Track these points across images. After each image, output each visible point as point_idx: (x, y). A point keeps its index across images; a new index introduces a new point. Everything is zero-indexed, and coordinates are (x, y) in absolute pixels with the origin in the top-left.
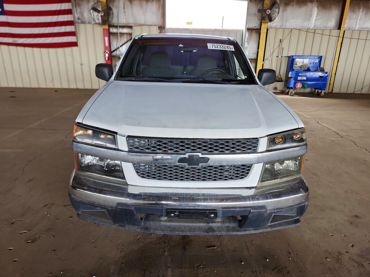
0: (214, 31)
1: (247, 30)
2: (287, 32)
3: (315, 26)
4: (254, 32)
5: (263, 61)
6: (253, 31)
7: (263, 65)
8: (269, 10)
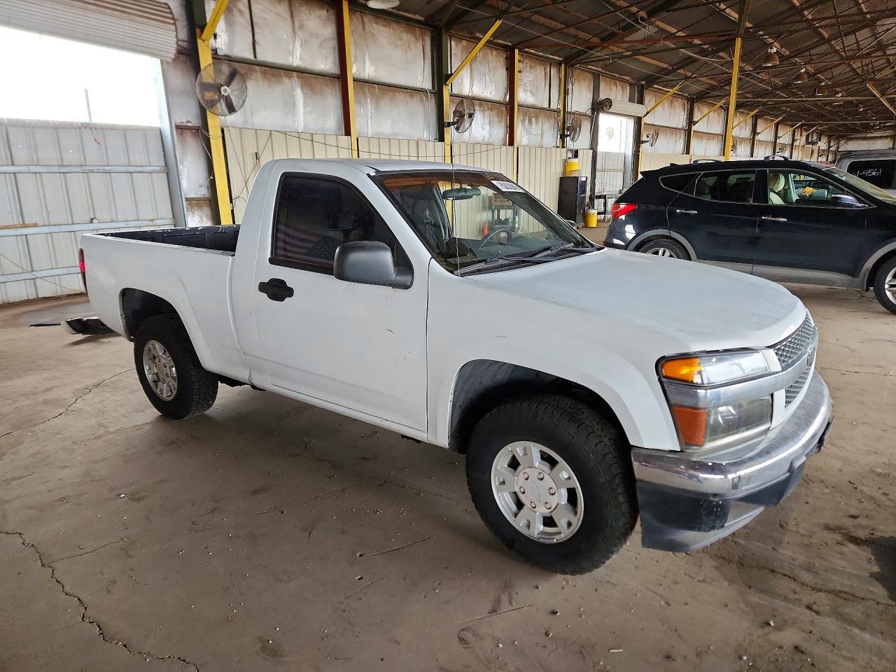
0: (80, 128)
1: (176, 128)
2: (263, 137)
3: (305, 126)
4: (188, 133)
5: (231, 202)
6: (185, 131)
7: (232, 211)
8: (226, 87)
